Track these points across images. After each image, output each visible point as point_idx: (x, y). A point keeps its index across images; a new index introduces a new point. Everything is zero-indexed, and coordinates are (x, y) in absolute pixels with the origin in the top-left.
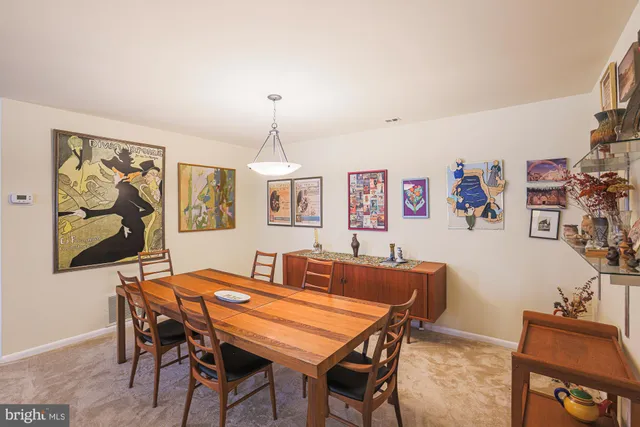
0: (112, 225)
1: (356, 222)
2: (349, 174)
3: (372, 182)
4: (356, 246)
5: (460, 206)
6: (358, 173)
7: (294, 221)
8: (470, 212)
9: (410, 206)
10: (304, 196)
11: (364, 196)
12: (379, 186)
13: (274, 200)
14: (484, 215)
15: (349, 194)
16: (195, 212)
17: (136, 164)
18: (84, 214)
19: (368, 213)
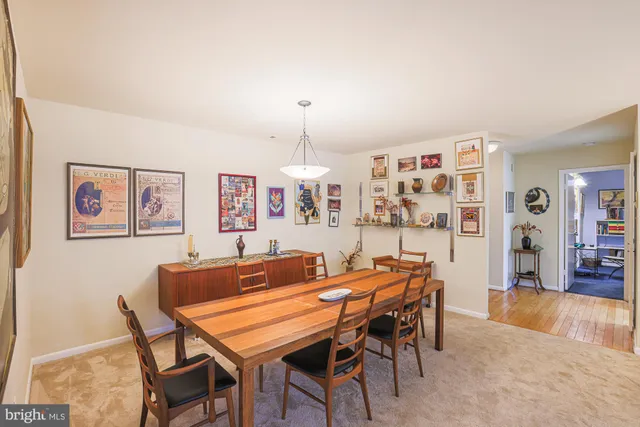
1: (228, 224)
2: (220, 175)
3: (243, 186)
5: (302, 209)
6: (230, 176)
7: (135, 229)
8: (307, 214)
9: (273, 208)
11: (236, 199)
12: (250, 190)
14: (313, 215)
15: (220, 195)
19: (239, 215)
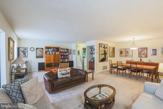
0: (103, 56)
1: (140, 56)
2: (139, 48)
3: (144, 50)
4: (141, 60)
6: (141, 48)
7: (126, 56)
10: (128, 52)
11: (142, 52)
12: (146, 50)
13: (121, 53)
15: (139, 51)
16: (111, 54)
17: (105, 48)
18: (101, 54)
19: (143, 55)
